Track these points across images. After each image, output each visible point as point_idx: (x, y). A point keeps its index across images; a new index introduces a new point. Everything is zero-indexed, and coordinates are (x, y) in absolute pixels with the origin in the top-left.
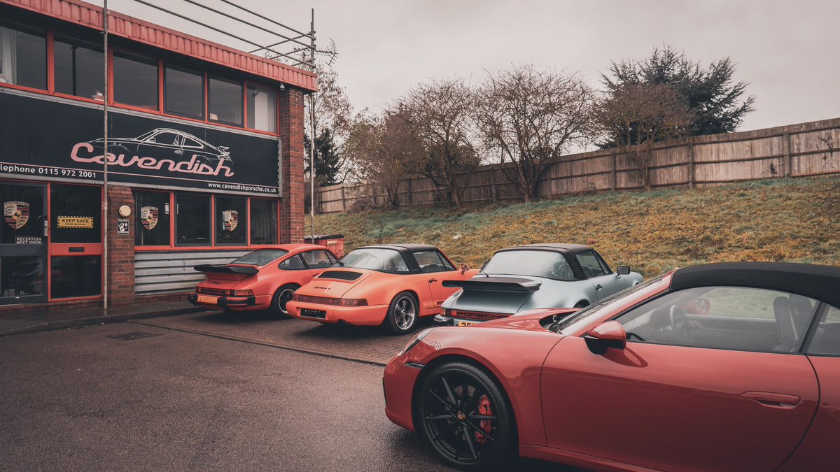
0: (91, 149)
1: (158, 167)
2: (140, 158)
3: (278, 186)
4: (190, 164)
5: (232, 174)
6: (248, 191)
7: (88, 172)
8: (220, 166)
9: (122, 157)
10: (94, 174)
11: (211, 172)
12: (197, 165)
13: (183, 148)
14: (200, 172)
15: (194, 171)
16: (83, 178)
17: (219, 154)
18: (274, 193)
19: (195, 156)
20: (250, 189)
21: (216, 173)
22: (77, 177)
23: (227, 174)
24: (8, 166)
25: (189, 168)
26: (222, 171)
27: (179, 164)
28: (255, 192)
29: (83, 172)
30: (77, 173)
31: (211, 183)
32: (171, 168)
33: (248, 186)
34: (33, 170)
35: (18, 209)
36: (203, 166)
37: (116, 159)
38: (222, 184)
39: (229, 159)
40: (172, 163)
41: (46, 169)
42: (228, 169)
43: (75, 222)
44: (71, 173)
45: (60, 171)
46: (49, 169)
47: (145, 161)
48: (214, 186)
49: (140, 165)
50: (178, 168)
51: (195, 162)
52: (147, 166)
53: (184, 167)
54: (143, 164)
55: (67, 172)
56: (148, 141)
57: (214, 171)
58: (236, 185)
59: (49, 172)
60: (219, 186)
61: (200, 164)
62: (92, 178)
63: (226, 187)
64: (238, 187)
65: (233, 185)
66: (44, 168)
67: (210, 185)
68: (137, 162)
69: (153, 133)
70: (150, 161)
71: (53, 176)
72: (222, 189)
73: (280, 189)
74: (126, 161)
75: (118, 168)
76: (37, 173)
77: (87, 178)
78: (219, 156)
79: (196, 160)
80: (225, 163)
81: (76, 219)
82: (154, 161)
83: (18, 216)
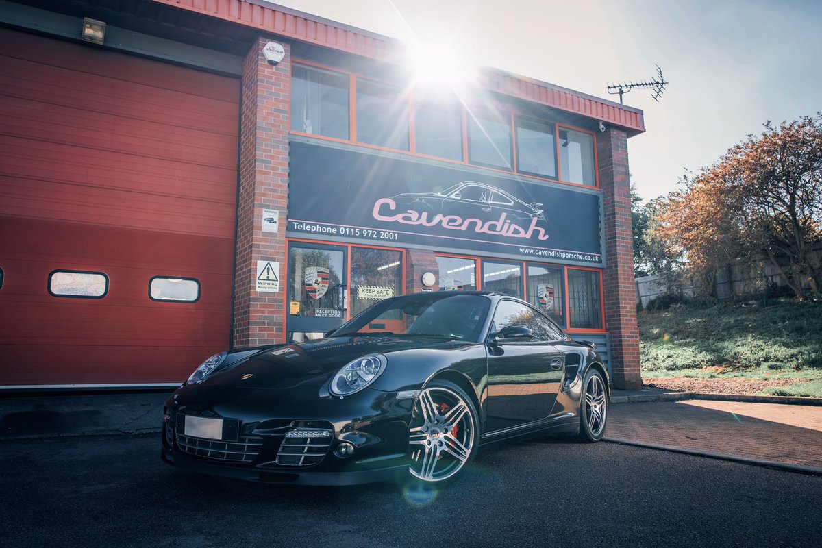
0: (393, 206)
1: (464, 228)
2: (444, 216)
3: (601, 254)
4: (499, 224)
5: (547, 237)
6: (565, 258)
7: (389, 233)
8: (532, 227)
9: (425, 215)
10: (396, 235)
11: (522, 234)
12: (506, 226)
13: (492, 204)
14: (510, 234)
15: (504, 233)
16: (384, 240)
17: (532, 212)
18: (596, 262)
19: (504, 215)
20: (568, 256)
21: (528, 236)
22: (378, 238)
23: (541, 237)
24: (311, 225)
25: (498, 228)
26: (536, 233)
27: (487, 224)
28: (574, 260)
29: (384, 232)
30: (379, 234)
31: (523, 248)
32: (478, 229)
33: (566, 253)
34: (334, 231)
35: (318, 275)
36: (513, 226)
37: (419, 218)
38: (535, 250)
39: (543, 218)
40: (480, 223)
41: (348, 229)
42: (542, 231)
43: (375, 293)
44: (373, 234)
45: (361, 231)
46: (350, 229)
47: (451, 221)
48: (527, 251)
49: (444, 225)
50: (485, 229)
51: (505, 222)
52: (452, 227)
53: (492, 227)
54: (448, 224)
55: (368, 233)
56: (453, 196)
57: (526, 233)
58: (552, 251)
59: (350, 232)
60: (531, 252)
61: (510, 224)
62: (394, 240)
63: (540, 253)
64: (553, 254)
65: (548, 251)
66: (345, 228)
67: (522, 251)
68: (441, 221)
69: (458, 186)
70: (455, 221)
71: (355, 237)
72: (535, 255)
73: (603, 258)
74: (429, 220)
75: (421, 228)
76: (338, 234)
77: (389, 240)
78: (531, 215)
79: (506, 218)
80: (539, 224)
81: (376, 289)
82: (459, 220)
83: (318, 284)
